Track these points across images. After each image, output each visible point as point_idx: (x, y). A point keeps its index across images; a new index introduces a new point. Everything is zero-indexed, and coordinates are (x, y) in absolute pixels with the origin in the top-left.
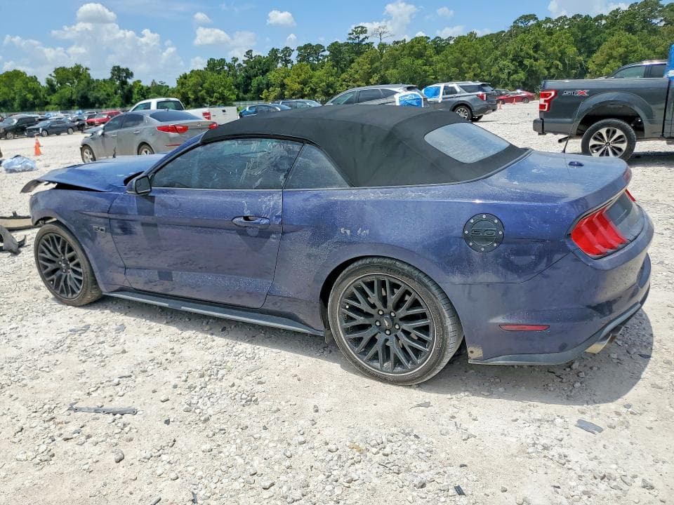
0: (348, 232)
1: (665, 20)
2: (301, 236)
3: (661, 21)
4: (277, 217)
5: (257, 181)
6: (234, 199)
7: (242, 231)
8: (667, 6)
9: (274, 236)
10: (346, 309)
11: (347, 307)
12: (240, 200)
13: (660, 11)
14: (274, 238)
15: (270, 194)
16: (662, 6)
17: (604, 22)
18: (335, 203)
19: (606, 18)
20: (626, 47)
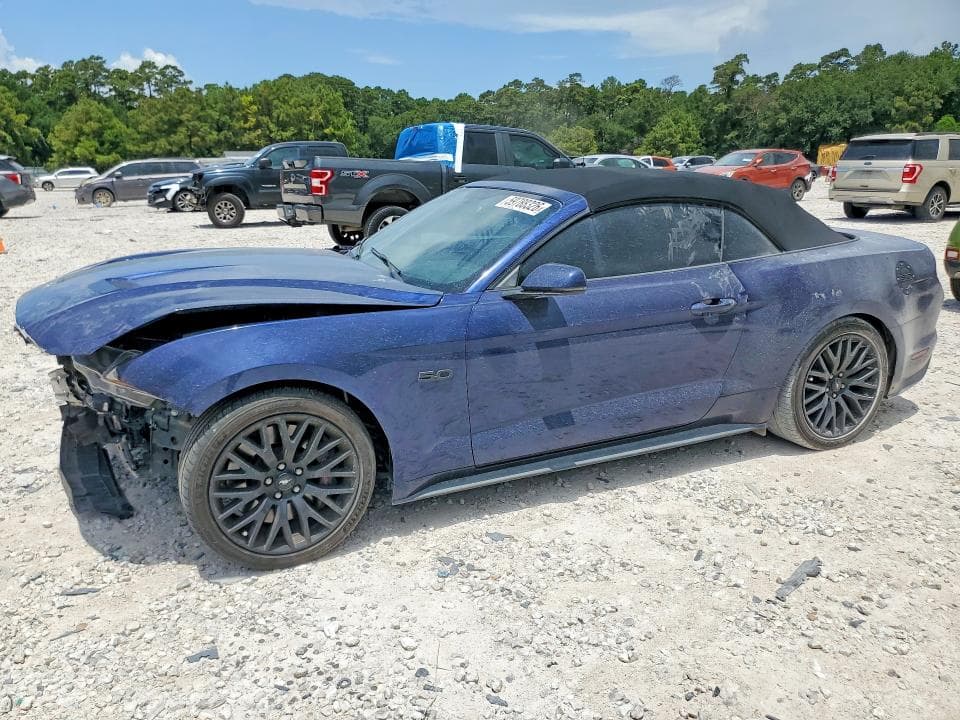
0: (823, 295)
1: (115, 89)
2: (769, 311)
3: (110, 90)
4: (742, 294)
5: (689, 256)
6: (679, 282)
7: (699, 322)
8: (114, 72)
9: (737, 318)
10: (811, 382)
11: (811, 379)
12: (685, 282)
13: (106, 77)
14: (737, 322)
15: (717, 268)
16: (107, 71)
17: (29, 82)
18: (796, 268)
19: (33, 77)
20: (100, 121)
